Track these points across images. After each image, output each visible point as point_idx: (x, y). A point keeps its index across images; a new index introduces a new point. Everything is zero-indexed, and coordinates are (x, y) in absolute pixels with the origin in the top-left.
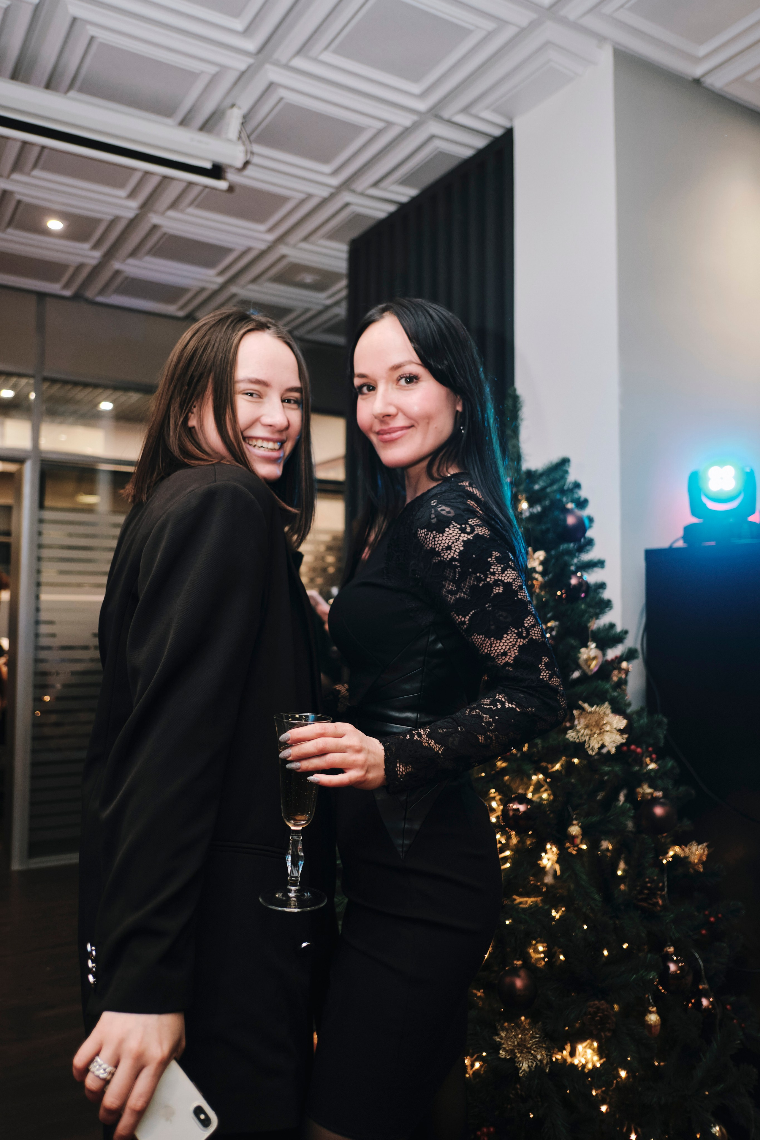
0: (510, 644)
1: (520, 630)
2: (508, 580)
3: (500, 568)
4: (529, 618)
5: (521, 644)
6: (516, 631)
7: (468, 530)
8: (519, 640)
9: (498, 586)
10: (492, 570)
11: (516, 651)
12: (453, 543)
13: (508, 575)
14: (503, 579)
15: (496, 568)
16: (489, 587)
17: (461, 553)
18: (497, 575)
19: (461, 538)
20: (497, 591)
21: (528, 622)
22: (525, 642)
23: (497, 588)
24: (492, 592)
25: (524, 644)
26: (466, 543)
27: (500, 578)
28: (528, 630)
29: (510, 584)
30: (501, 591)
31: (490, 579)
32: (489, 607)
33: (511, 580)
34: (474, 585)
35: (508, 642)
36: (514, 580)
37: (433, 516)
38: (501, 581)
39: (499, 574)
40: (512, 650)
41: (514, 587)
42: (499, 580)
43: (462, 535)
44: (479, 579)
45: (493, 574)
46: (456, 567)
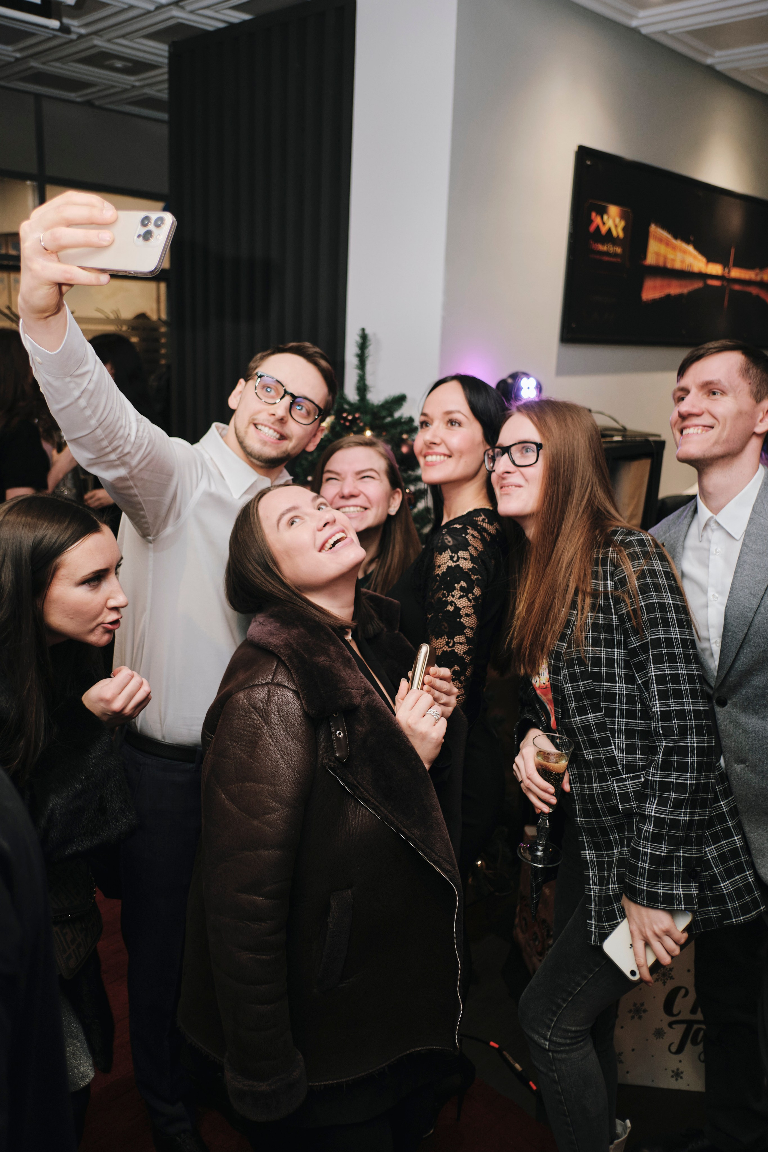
0: (439, 646)
1: (450, 640)
2: (460, 606)
3: (459, 595)
4: (460, 636)
5: (445, 650)
6: (447, 640)
7: (455, 559)
8: (445, 646)
9: (452, 605)
10: (453, 593)
11: (440, 652)
12: (442, 564)
13: (461, 602)
14: (457, 603)
15: (457, 593)
16: (447, 603)
17: (443, 572)
18: (454, 598)
19: (448, 563)
20: (449, 609)
21: (458, 639)
22: (448, 649)
23: (450, 607)
24: (447, 607)
25: (447, 651)
26: (449, 568)
27: (455, 601)
28: (454, 644)
29: (460, 609)
30: (451, 610)
31: (450, 599)
32: (441, 616)
33: (461, 607)
34: (440, 597)
35: (439, 643)
36: (464, 607)
37: (440, 541)
38: (455, 604)
39: (456, 598)
40: (439, 650)
41: (461, 612)
42: (454, 602)
43: (450, 561)
44: (444, 595)
45: (453, 596)
46: (437, 581)
